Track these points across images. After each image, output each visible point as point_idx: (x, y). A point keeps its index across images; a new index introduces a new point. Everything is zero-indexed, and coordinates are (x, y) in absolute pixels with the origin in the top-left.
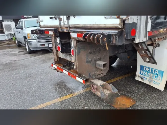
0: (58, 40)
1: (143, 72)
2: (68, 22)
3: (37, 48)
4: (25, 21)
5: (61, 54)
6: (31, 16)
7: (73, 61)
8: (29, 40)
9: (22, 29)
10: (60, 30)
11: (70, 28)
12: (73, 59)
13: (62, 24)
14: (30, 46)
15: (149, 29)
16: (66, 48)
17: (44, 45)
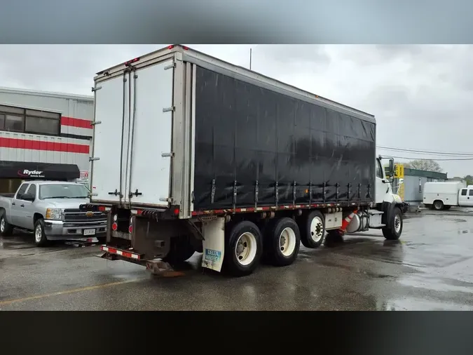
0: (115, 218)
1: (207, 257)
2: (130, 200)
3: (61, 235)
4: (40, 186)
5: (116, 232)
6: (40, 172)
7: (130, 239)
8: (46, 221)
9: (33, 199)
10: (120, 207)
11: (131, 205)
12: (130, 236)
13: (123, 200)
14: (46, 233)
15: (192, 209)
16: (123, 226)
17: (75, 231)
